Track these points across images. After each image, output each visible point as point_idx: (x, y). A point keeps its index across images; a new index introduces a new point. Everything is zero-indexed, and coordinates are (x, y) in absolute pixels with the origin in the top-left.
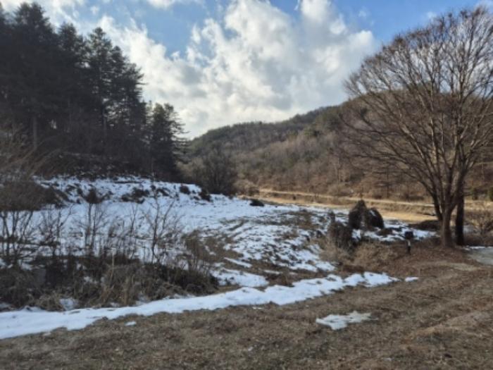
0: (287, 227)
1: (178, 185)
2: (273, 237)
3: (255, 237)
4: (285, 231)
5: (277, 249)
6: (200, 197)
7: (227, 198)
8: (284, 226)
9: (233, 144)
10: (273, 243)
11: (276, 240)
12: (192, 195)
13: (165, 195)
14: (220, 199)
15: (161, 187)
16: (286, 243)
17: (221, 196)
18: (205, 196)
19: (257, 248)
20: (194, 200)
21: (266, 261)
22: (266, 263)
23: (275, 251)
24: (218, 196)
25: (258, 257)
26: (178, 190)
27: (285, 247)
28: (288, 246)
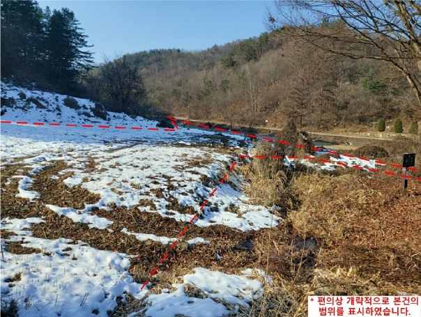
0: (198, 150)
1: (62, 97)
2: (173, 164)
3: (142, 164)
4: (195, 155)
5: (175, 184)
6: (92, 114)
7: (128, 117)
8: (193, 149)
9: (149, 71)
10: (170, 172)
11: (176, 168)
12: (82, 110)
13: (40, 106)
14: (119, 118)
15: (35, 96)
16: (193, 172)
17: (122, 115)
18: (99, 113)
19: (137, 181)
20: (84, 117)
21: (148, 209)
22: (146, 213)
23: (171, 187)
24: (117, 114)
25: (131, 201)
26: (61, 103)
27: (191, 180)
28: (196, 177)
